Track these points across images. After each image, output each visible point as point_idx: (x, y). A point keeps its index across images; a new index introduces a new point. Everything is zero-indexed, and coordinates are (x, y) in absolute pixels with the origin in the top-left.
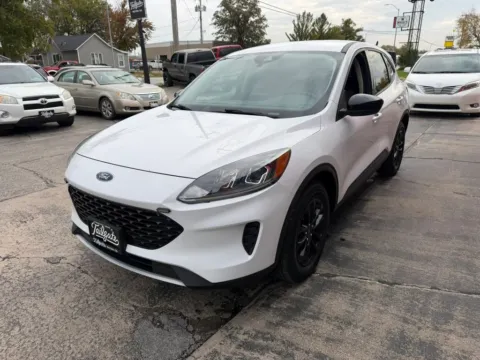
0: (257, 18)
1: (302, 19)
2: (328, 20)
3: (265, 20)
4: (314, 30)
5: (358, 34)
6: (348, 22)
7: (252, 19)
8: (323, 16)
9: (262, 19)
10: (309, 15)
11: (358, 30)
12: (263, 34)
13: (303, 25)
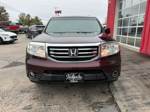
0: (5, 13)
1: (21, 15)
2: (31, 16)
3: (8, 14)
4: (26, 19)
5: (41, 21)
6: (37, 17)
7: (2, 13)
8: (29, 15)
9: (7, 14)
10: (24, 14)
11: (40, 20)
12: (8, 19)
13: (22, 17)
